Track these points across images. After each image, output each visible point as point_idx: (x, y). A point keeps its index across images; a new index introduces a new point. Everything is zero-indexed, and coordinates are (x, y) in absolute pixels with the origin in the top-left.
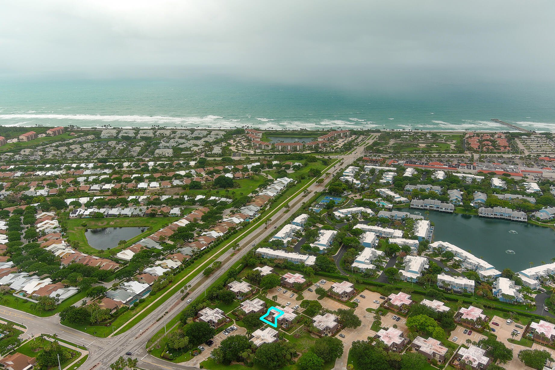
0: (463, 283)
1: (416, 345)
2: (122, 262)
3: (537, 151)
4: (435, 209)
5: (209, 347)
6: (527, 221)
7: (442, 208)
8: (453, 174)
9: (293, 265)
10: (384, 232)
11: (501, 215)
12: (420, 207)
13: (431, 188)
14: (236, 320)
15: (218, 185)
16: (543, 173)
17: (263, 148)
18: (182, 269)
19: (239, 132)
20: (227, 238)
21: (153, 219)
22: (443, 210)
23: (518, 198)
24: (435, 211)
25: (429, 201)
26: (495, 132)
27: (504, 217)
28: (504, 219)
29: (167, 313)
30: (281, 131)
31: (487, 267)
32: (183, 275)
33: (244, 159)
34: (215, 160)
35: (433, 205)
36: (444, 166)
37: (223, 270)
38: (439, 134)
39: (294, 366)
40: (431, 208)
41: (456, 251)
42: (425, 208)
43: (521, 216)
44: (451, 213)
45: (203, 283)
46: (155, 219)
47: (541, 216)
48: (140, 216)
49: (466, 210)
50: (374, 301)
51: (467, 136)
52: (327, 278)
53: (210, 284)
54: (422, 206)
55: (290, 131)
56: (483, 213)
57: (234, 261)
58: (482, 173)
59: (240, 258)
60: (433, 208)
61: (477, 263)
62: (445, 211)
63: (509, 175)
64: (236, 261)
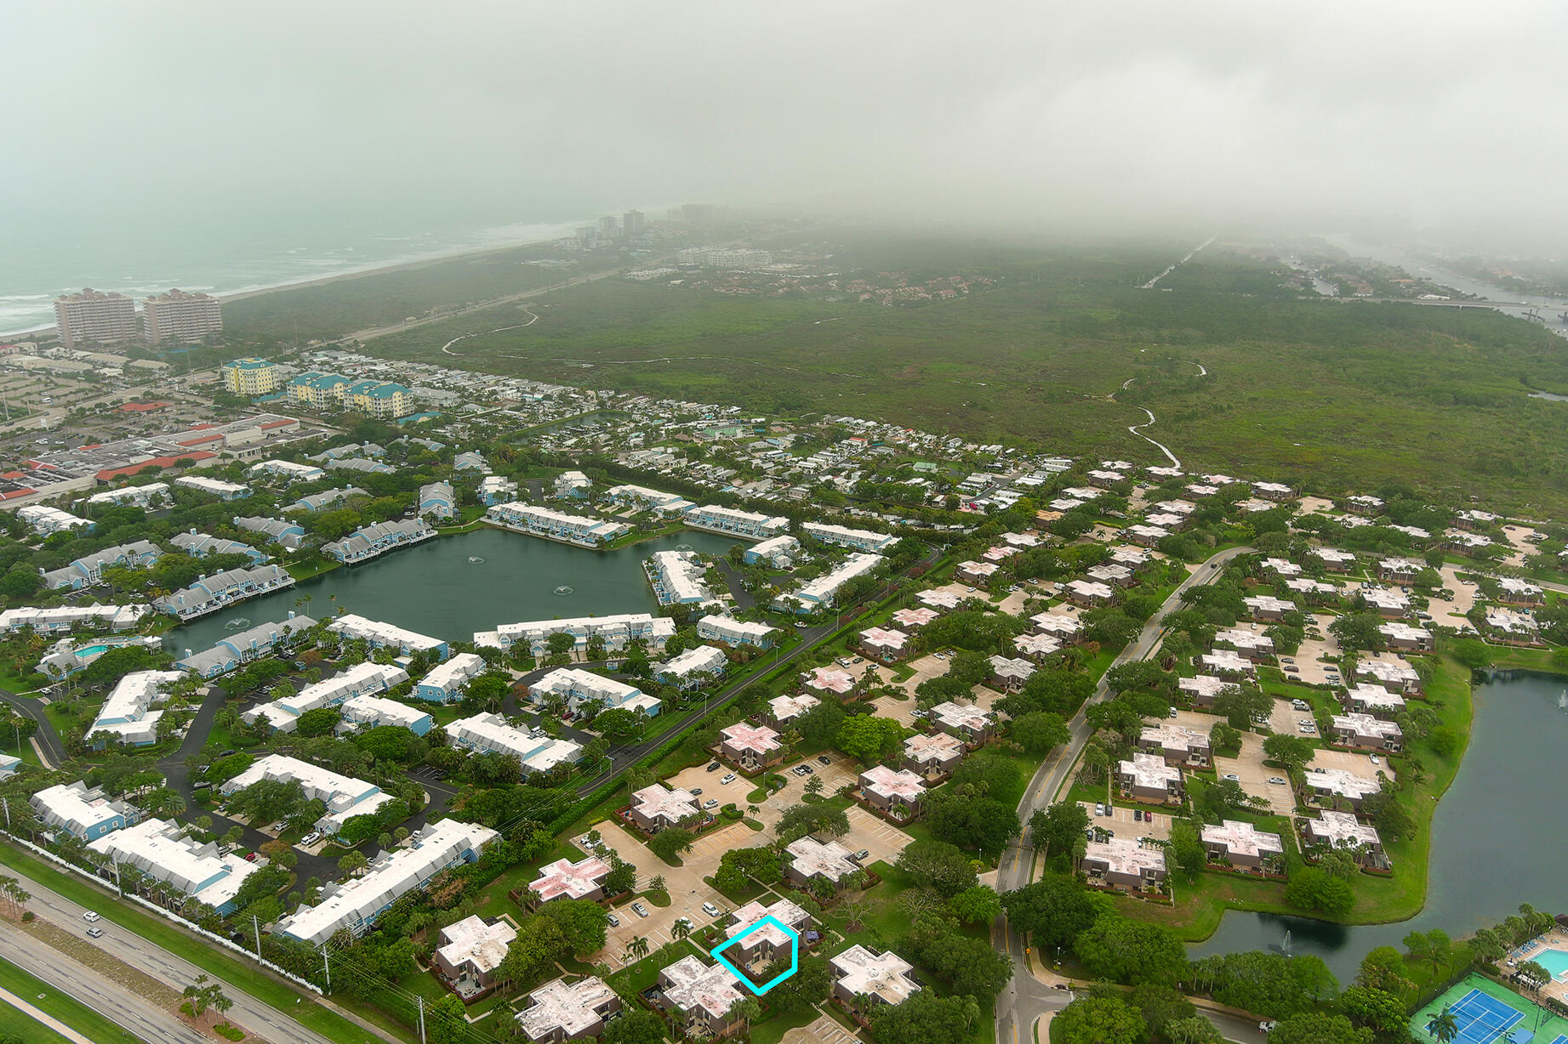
0: (710, 659)
4: (248, 594)
6: (436, 533)
7: (261, 586)
8: (80, 502)
10: (364, 682)
12: (206, 608)
13: (133, 552)
16: (226, 437)
27: (394, 545)
28: (397, 548)
42: (223, 603)
43: (416, 528)
50: (722, 781)
54: (209, 604)
56: (354, 554)
57: (291, 1031)
58: (124, 477)
59: (270, 1012)
60: (241, 596)
61: (624, 626)
62: (274, 588)
63: (191, 463)
64: (298, 1027)
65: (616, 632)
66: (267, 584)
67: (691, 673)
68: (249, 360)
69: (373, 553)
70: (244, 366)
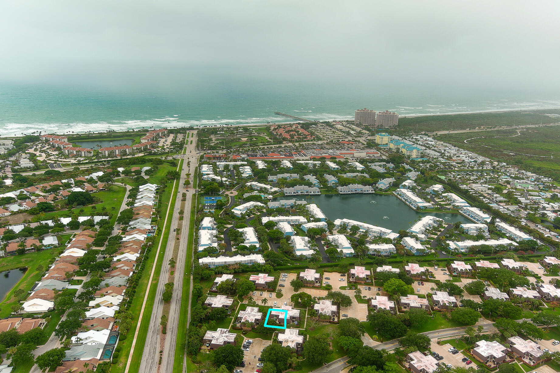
0: (387, 248)
1: (404, 303)
2: (39, 316)
3: (334, 137)
4: (306, 193)
5: (244, 368)
6: (374, 192)
7: (310, 192)
8: (297, 162)
9: (248, 267)
10: (292, 220)
11: (356, 191)
12: (293, 194)
13: (291, 176)
14: (244, 334)
15: (75, 203)
16: (355, 154)
17: (83, 155)
18: (130, 302)
19: (32, 139)
20: (147, 258)
21: (24, 256)
22: (312, 193)
23: (357, 175)
24: (306, 195)
25: (298, 187)
26: (290, 124)
27: (358, 192)
28: (358, 193)
29: (161, 352)
30: (83, 134)
31: (389, 232)
32: (137, 308)
33: (72, 170)
34: (34, 175)
35: (303, 190)
36: (281, 156)
37: (177, 291)
38: (248, 128)
39: (334, 354)
40: (303, 193)
41: (358, 225)
42: (298, 194)
43: (368, 189)
44: (319, 195)
45: (169, 310)
46: (26, 256)
47: (382, 186)
48: (4, 257)
49: (328, 191)
50: (340, 280)
51: (272, 128)
52: (285, 271)
53: (178, 308)
54: (294, 193)
55: (95, 134)
56: (343, 191)
57: (180, 279)
58: (315, 158)
59: (182, 274)
60: (304, 193)
61: (380, 231)
62: (314, 194)
63: (335, 158)
64: (182, 279)
65: (375, 232)
66: (312, 192)
67: (375, 250)
68: (383, 134)
69: (350, 193)
70: (381, 135)
